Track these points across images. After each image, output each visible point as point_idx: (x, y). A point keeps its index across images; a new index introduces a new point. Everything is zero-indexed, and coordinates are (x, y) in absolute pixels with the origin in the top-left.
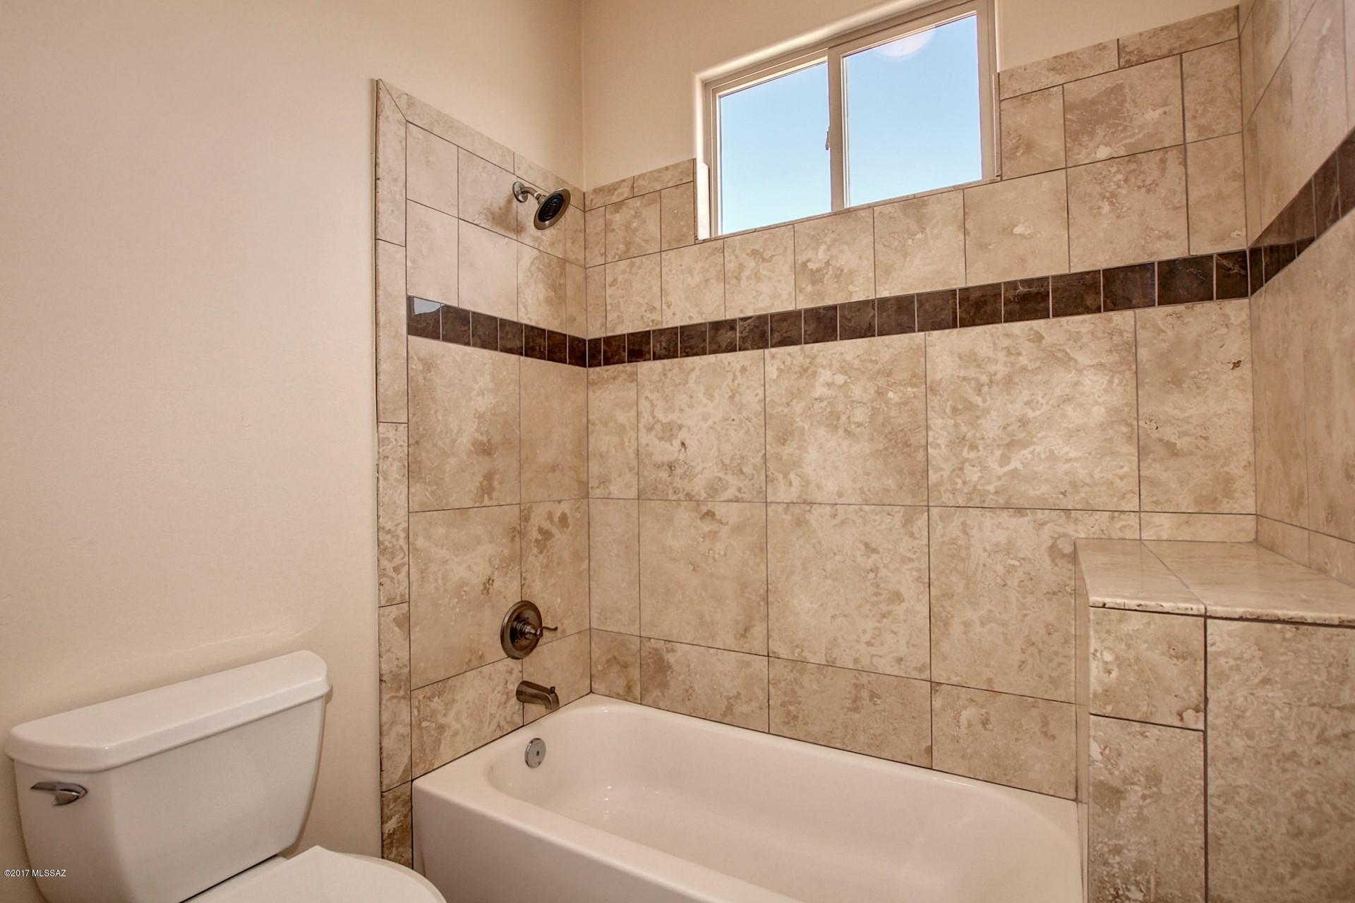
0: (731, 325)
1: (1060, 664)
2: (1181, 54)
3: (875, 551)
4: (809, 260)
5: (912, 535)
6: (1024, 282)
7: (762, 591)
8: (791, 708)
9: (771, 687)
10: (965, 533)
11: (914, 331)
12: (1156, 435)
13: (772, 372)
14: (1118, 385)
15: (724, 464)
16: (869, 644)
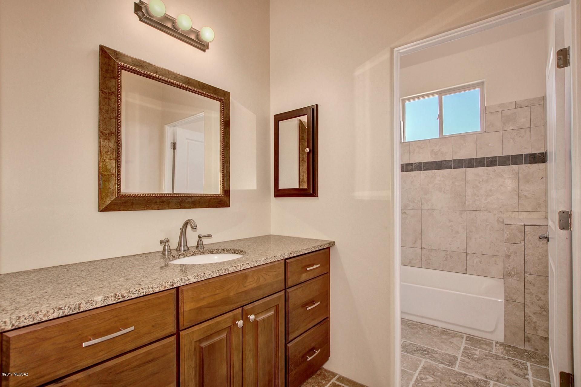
0: (411, 164)
1: (499, 247)
2: (530, 106)
3: (452, 221)
4: (434, 149)
5: (462, 218)
6: (491, 157)
7: (420, 232)
8: (428, 261)
9: (422, 256)
10: (476, 217)
11: (463, 168)
12: (523, 194)
13: (423, 177)
14: (514, 182)
15: (409, 200)
16: (450, 244)
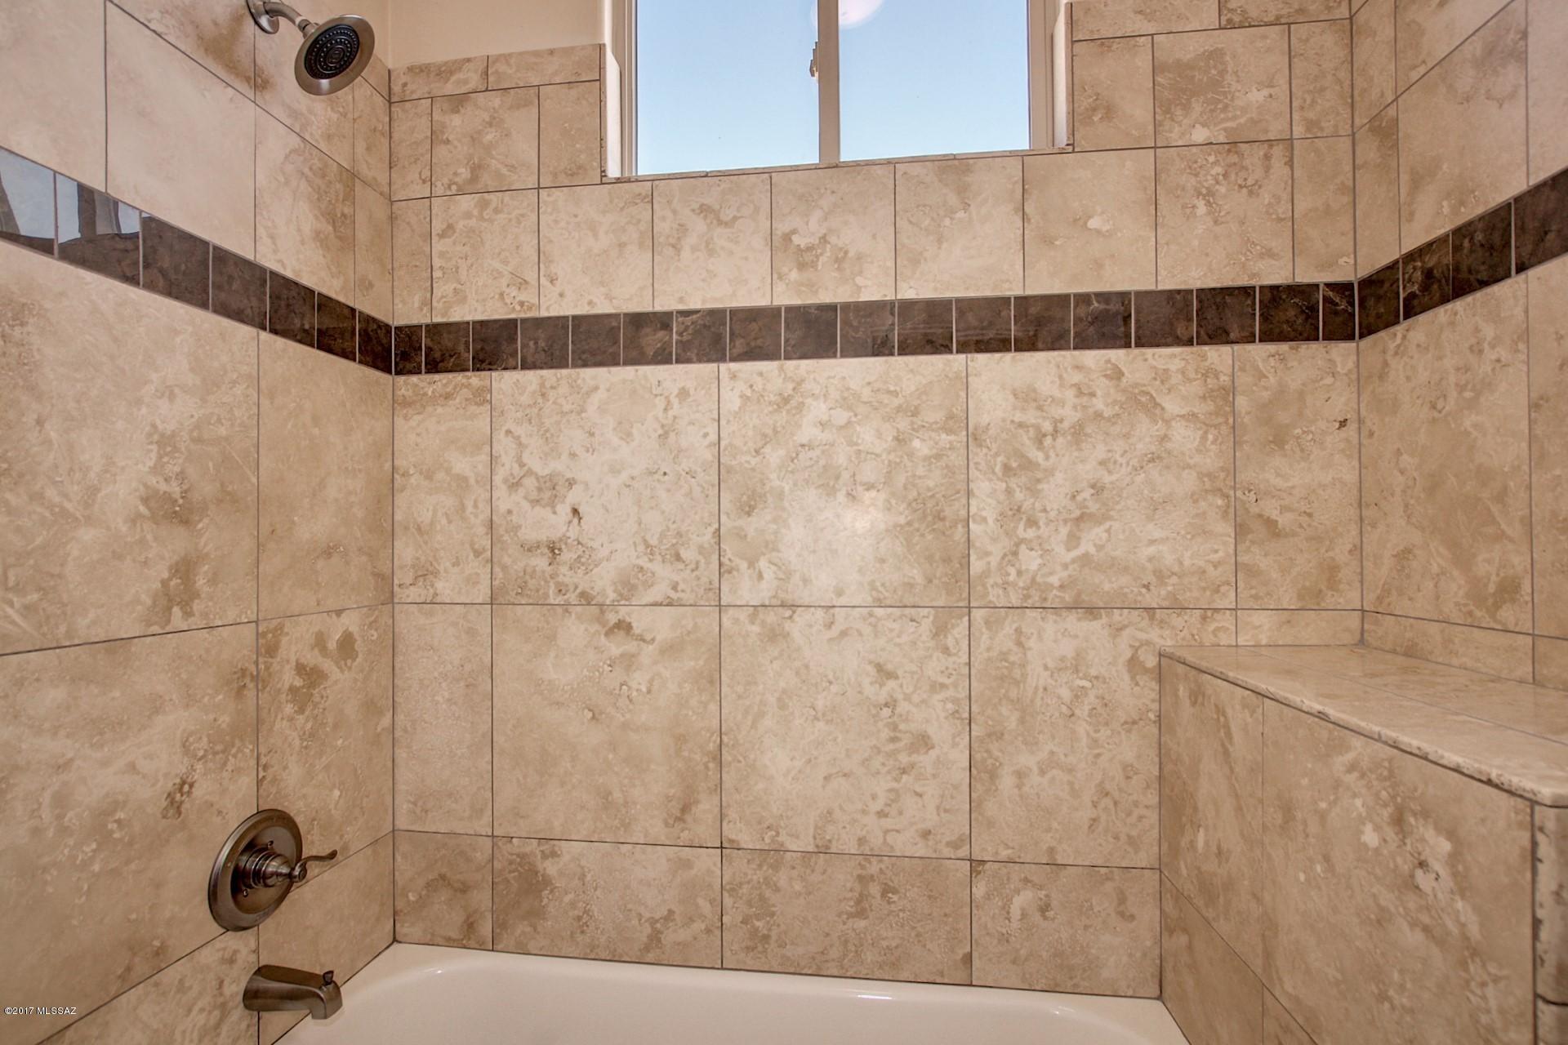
0: (663, 320)
1: (1141, 818)
2: (1289, 24)
3: (891, 675)
4: (794, 232)
5: (946, 650)
6: (1100, 296)
7: (711, 746)
8: (758, 924)
9: (726, 894)
10: (1019, 644)
11: (951, 352)
12: (1254, 510)
13: (732, 400)
14: (1212, 443)
15: (647, 546)
16: (881, 814)
